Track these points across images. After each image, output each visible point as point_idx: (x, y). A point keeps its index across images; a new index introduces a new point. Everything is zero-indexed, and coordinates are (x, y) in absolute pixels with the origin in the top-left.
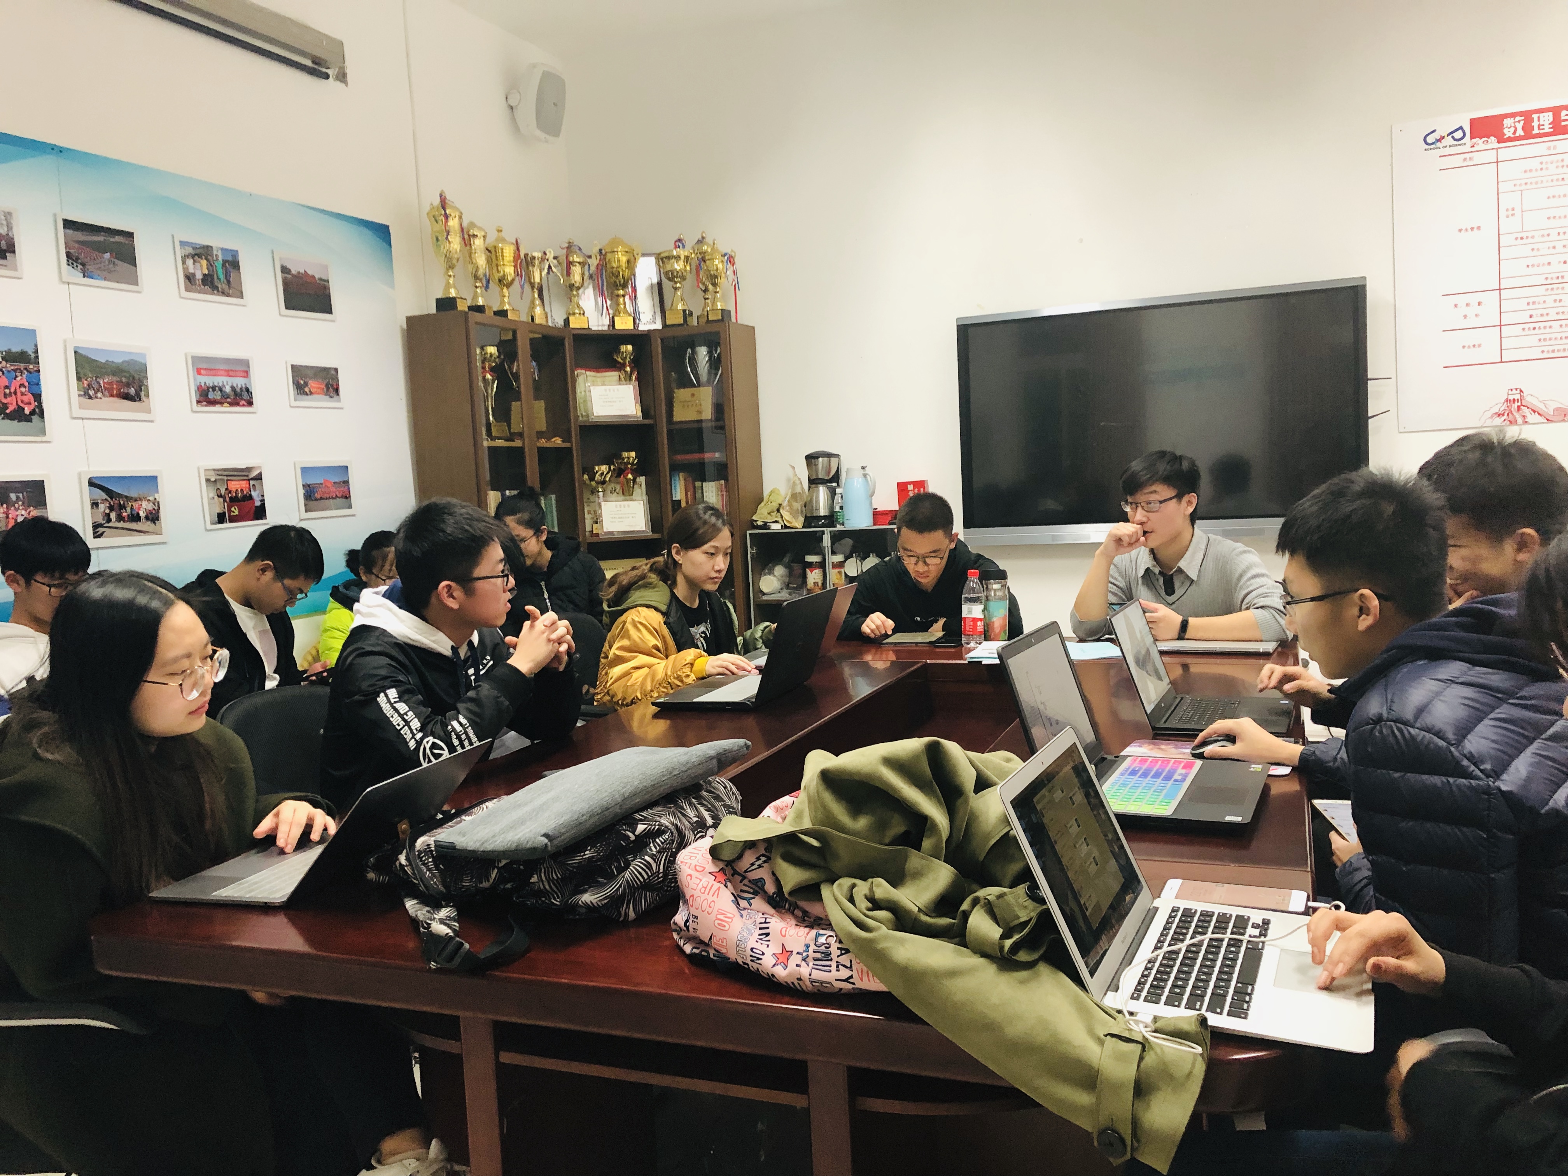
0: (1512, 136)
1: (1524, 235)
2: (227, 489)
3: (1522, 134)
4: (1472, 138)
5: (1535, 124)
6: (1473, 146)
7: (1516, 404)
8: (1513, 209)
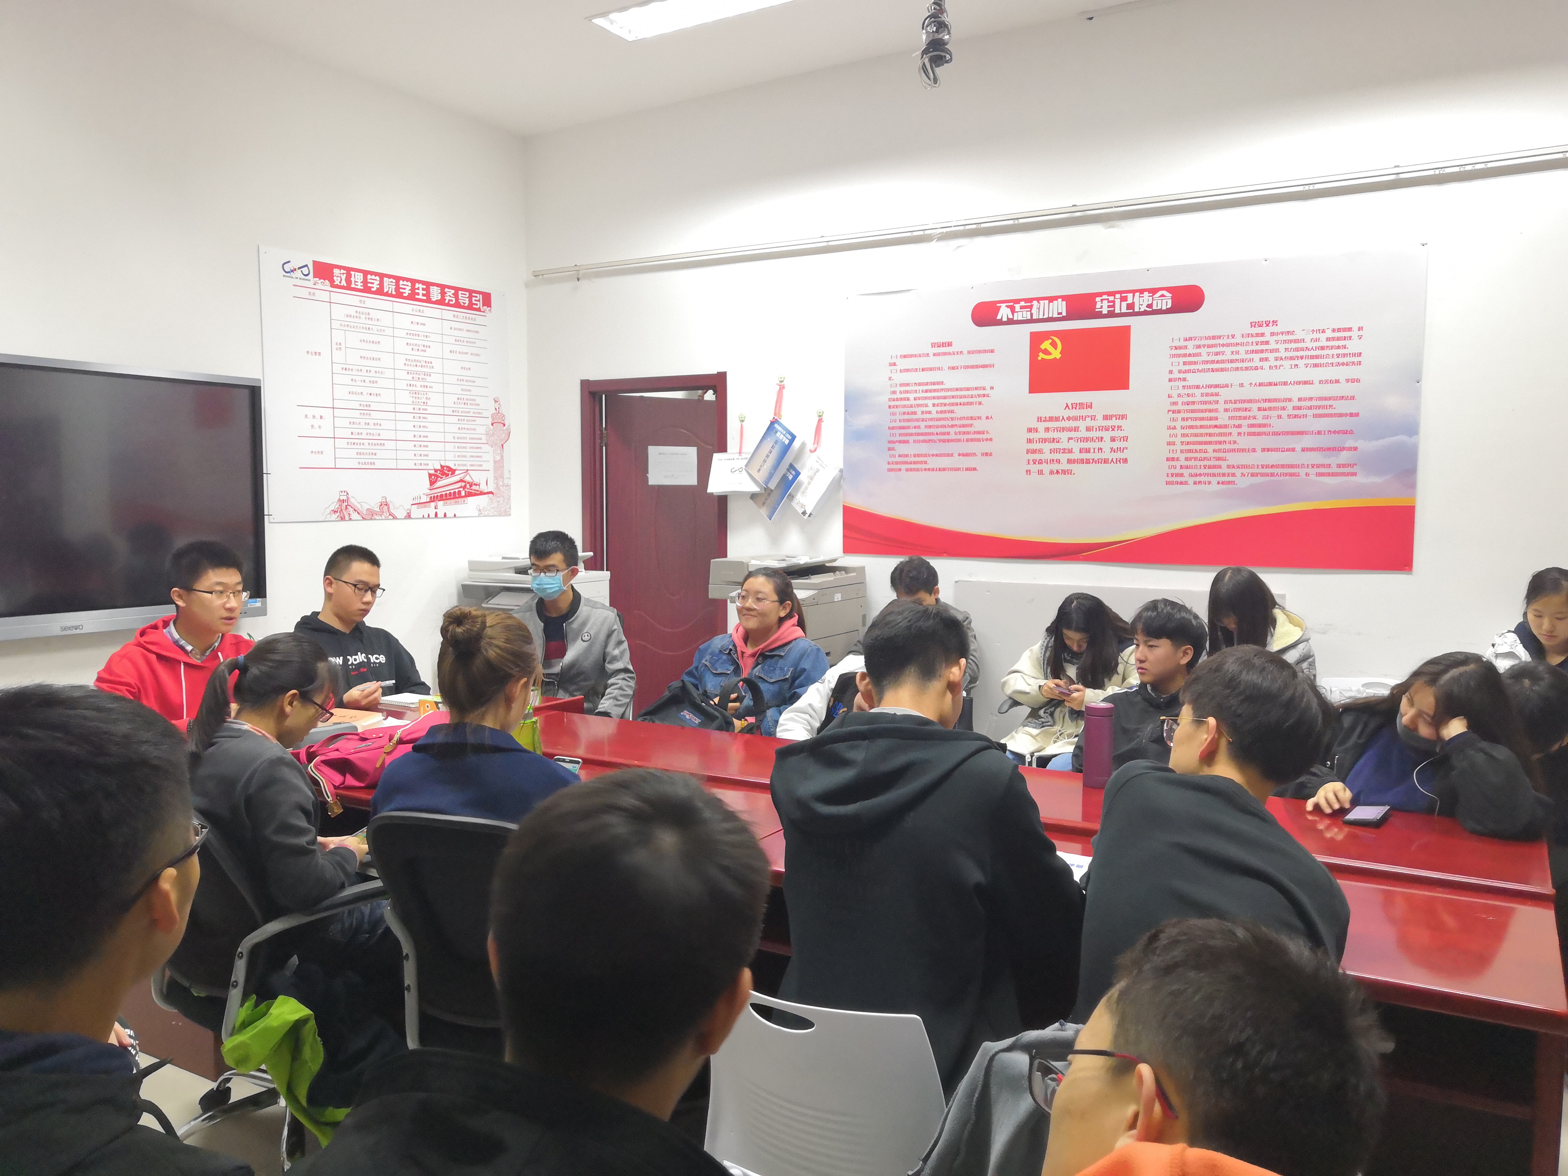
0: (339, 284)
1: (347, 367)
3: (345, 285)
4: (314, 277)
5: (353, 279)
6: (315, 284)
7: (346, 504)
8: (340, 344)
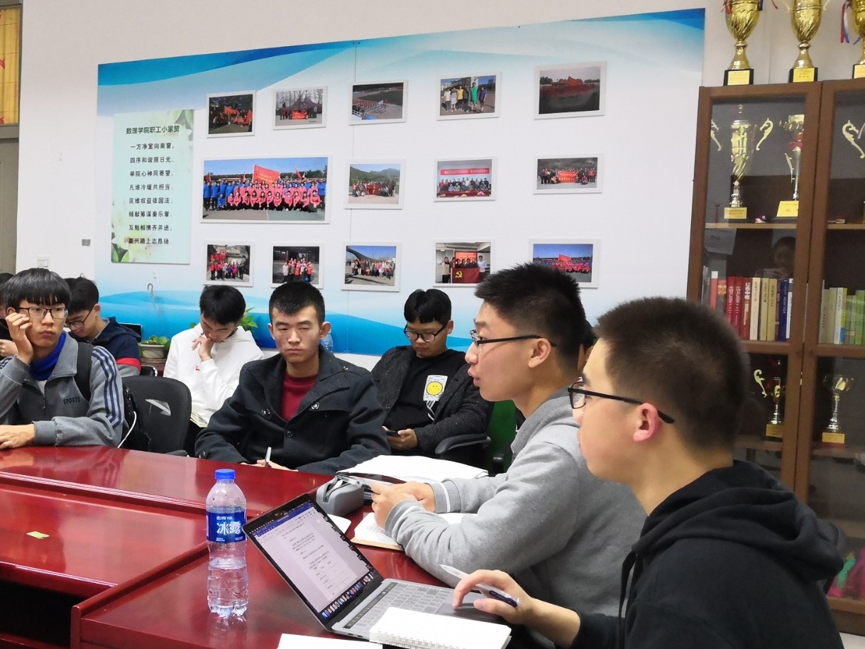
2: (454, 258)
